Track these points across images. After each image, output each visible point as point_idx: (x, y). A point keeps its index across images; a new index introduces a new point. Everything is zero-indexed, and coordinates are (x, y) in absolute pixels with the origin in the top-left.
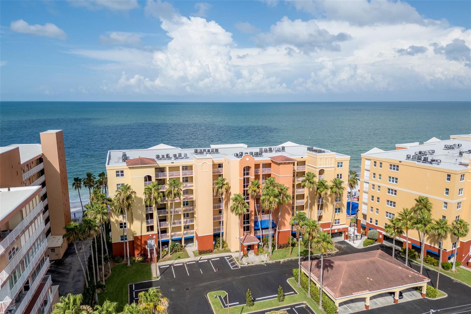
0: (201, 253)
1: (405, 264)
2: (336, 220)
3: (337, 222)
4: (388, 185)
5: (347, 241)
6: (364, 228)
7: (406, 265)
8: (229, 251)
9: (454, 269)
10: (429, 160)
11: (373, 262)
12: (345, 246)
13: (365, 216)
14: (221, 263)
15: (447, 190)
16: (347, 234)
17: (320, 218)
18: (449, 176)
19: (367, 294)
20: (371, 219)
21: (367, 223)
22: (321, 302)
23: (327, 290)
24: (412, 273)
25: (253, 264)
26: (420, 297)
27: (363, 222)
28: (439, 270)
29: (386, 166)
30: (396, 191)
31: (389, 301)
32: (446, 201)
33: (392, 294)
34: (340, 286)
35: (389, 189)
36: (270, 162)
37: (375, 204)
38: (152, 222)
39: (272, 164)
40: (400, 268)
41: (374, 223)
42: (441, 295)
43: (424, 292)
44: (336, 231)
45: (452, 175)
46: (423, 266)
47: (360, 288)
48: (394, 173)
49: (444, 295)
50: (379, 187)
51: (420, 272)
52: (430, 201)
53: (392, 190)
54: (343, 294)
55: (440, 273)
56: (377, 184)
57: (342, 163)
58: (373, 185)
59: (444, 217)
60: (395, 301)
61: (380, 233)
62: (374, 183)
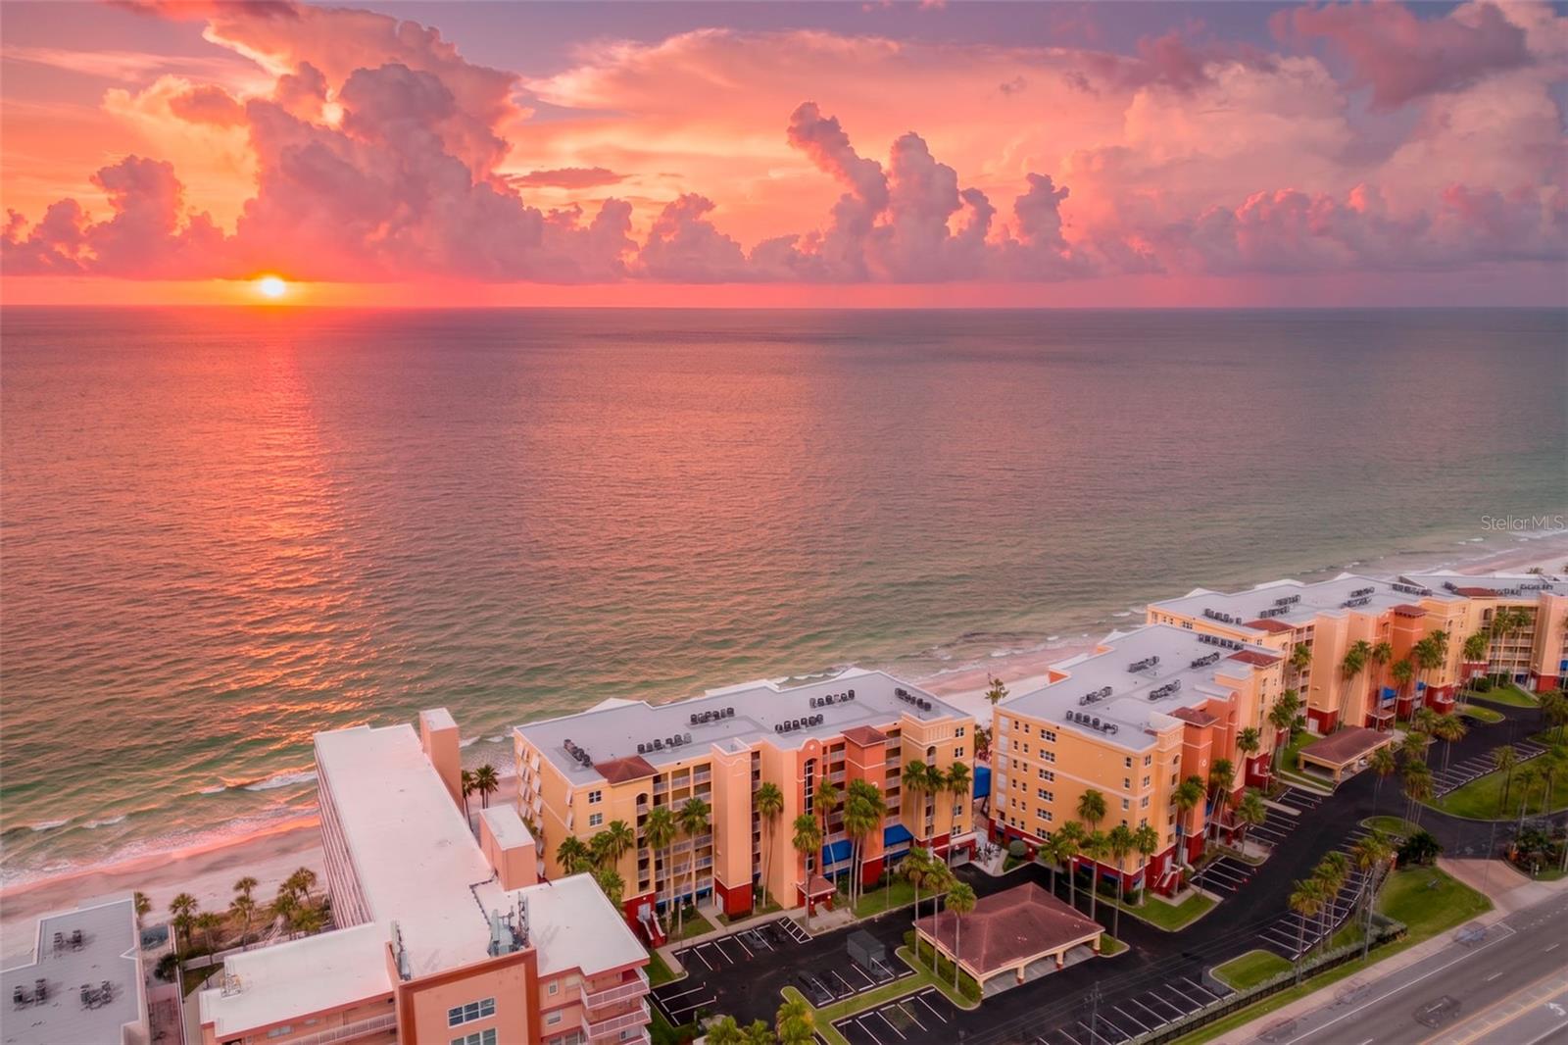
0: (734, 918)
1: (1069, 904)
2: (954, 828)
3: (957, 830)
4: (1038, 763)
5: (975, 863)
6: (1002, 836)
7: (1071, 907)
8: (778, 908)
9: (1141, 902)
10: (1101, 725)
11: (1025, 911)
12: (973, 873)
13: (1002, 816)
14: (772, 931)
15: (1127, 780)
16: (973, 850)
17: (928, 830)
18: (1128, 759)
19: (1020, 963)
20: (1013, 819)
21: (1006, 826)
22: (957, 983)
23: (963, 964)
24: (1080, 920)
25: (829, 930)
26: (1092, 955)
27: (1000, 824)
28: (1117, 905)
29: (1035, 731)
30: (1052, 775)
31: (1049, 969)
32: (1127, 797)
33: (1054, 956)
34: (983, 957)
35: (1041, 771)
36: (844, 740)
37: (1019, 792)
38: (647, 874)
39: (846, 744)
40: (1063, 914)
41: (1018, 827)
42: (1122, 948)
43: (1097, 947)
44: (957, 848)
45: (1132, 760)
46: (1096, 900)
47: (1010, 955)
48: (1048, 746)
49: (1124, 947)
50: (1025, 765)
51: (1090, 916)
52: (1104, 798)
53: (1046, 773)
54: (987, 969)
55: (1119, 911)
56: (1021, 759)
57: (962, 729)
58: (1015, 762)
59: (1124, 822)
60: (1058, 966)
61: (1029, 845)
62: (1017, 758)
